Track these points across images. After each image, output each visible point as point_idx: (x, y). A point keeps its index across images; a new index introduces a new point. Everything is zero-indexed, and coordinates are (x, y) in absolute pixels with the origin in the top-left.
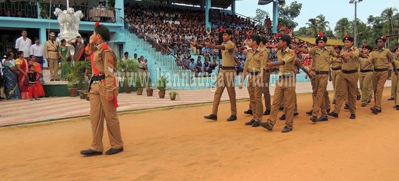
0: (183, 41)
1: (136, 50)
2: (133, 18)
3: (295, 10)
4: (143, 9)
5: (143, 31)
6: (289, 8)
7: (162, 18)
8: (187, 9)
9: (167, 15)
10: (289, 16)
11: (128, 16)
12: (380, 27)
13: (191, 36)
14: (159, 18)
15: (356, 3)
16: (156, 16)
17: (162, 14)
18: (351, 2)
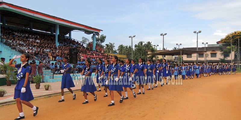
0: (43, 52)
1: (10, 56)
2: (7, 36)
3: (103, 39)
4: (13, 31)
5: (15, 45)
6: (100, 38)
7: (27, 38)
8: (42, 34)
9: (30, 36)
10: (100, 42)
11: (3, 34)
12: (140, 50)
13: (48, 50)
14: (25, 37)
15: (132, 37)
16: (23, 36)
17: (27, 35)
18: (130, 37)
